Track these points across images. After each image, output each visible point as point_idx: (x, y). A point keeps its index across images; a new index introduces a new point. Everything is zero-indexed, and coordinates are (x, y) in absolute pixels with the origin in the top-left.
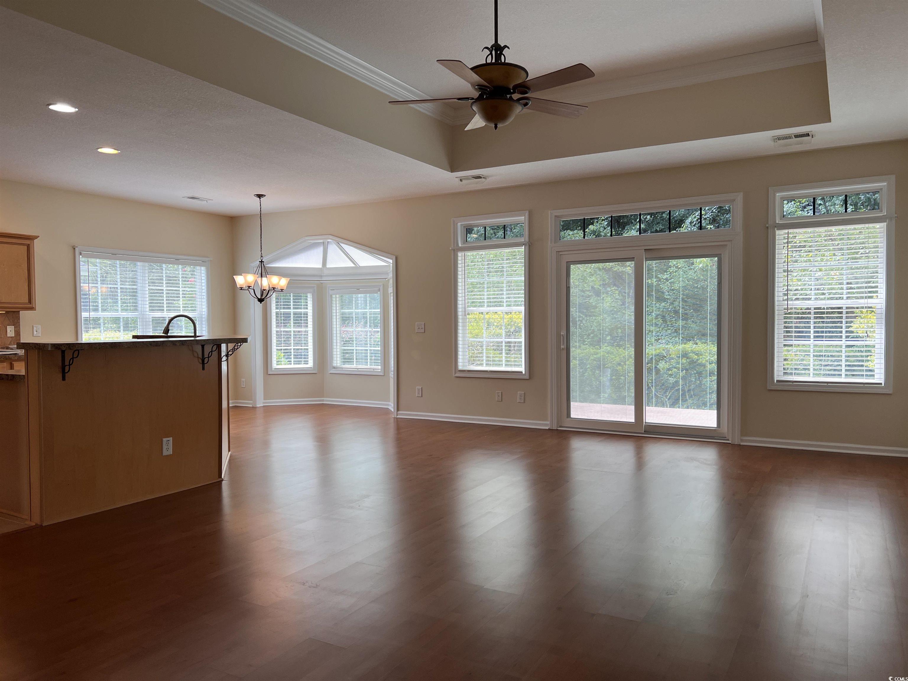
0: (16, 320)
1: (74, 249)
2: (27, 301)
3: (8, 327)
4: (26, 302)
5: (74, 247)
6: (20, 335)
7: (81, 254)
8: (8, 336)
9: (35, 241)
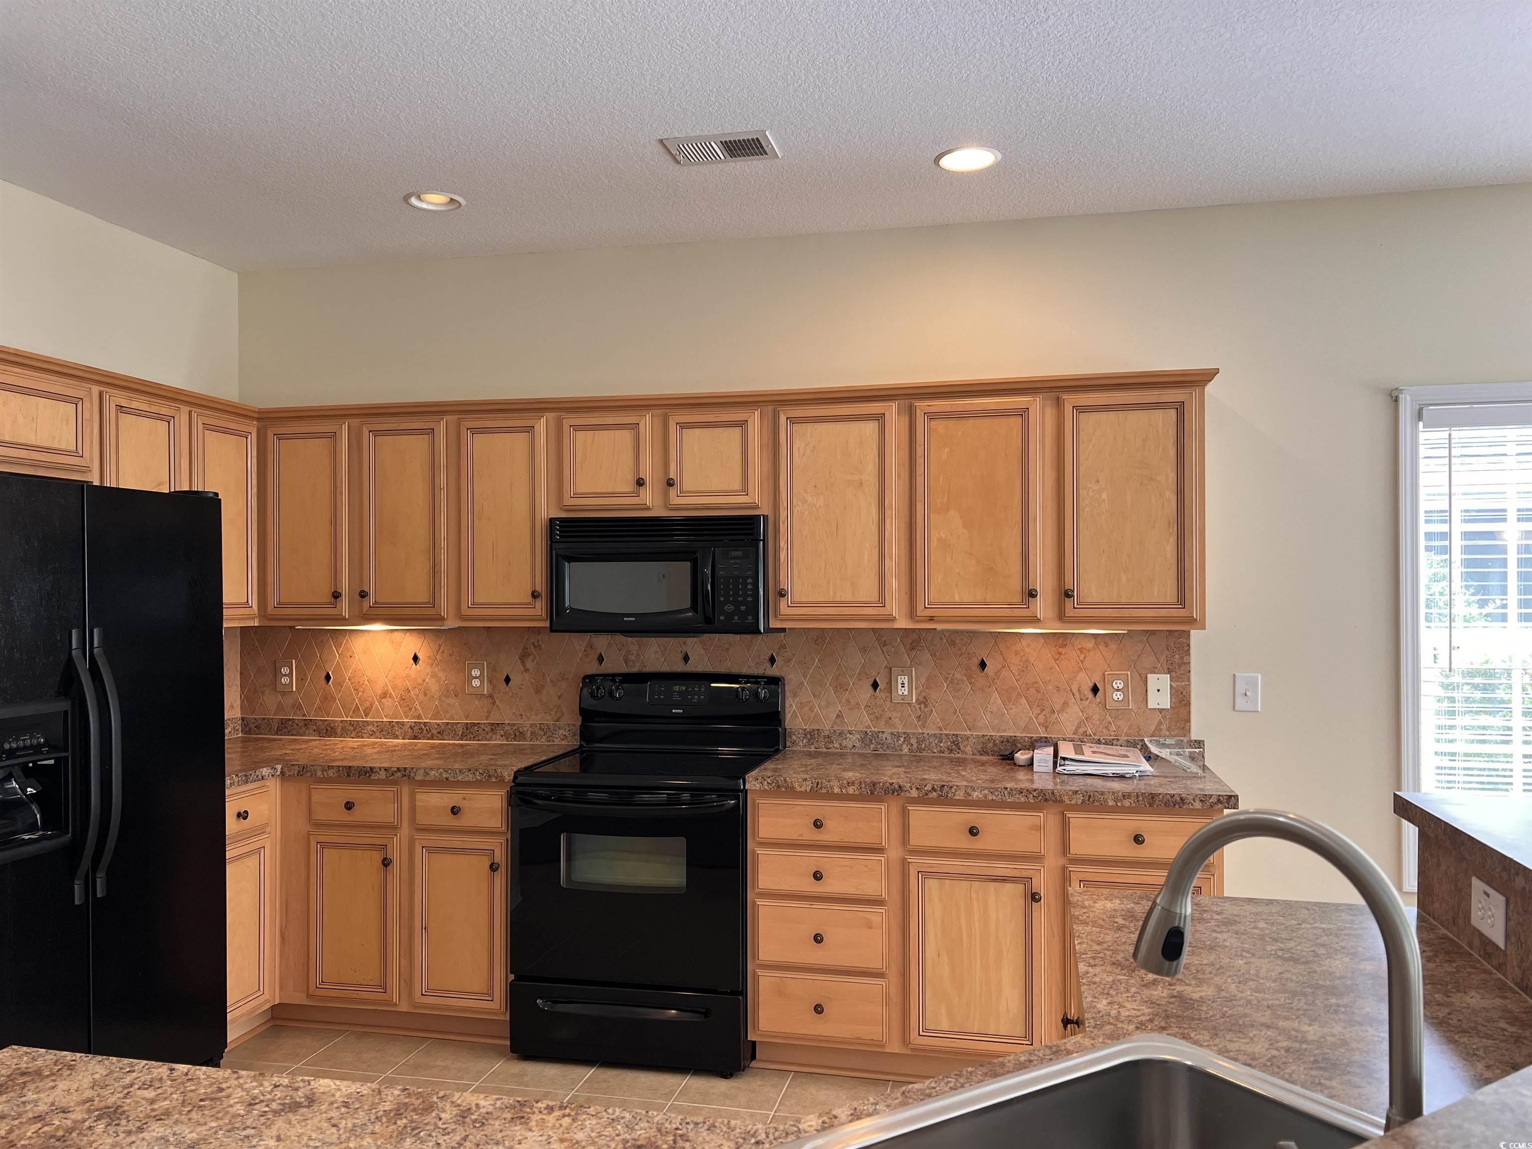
0: (1177, 656)
1: (1396, 400)
2: (1171, 596)
3: (1151, 677)
4: (1168, 600)
5: (1394, 394)
6: (1188, 704)
7: (1419, 416)
8: (1149, 707)
9: (1209, 388)
